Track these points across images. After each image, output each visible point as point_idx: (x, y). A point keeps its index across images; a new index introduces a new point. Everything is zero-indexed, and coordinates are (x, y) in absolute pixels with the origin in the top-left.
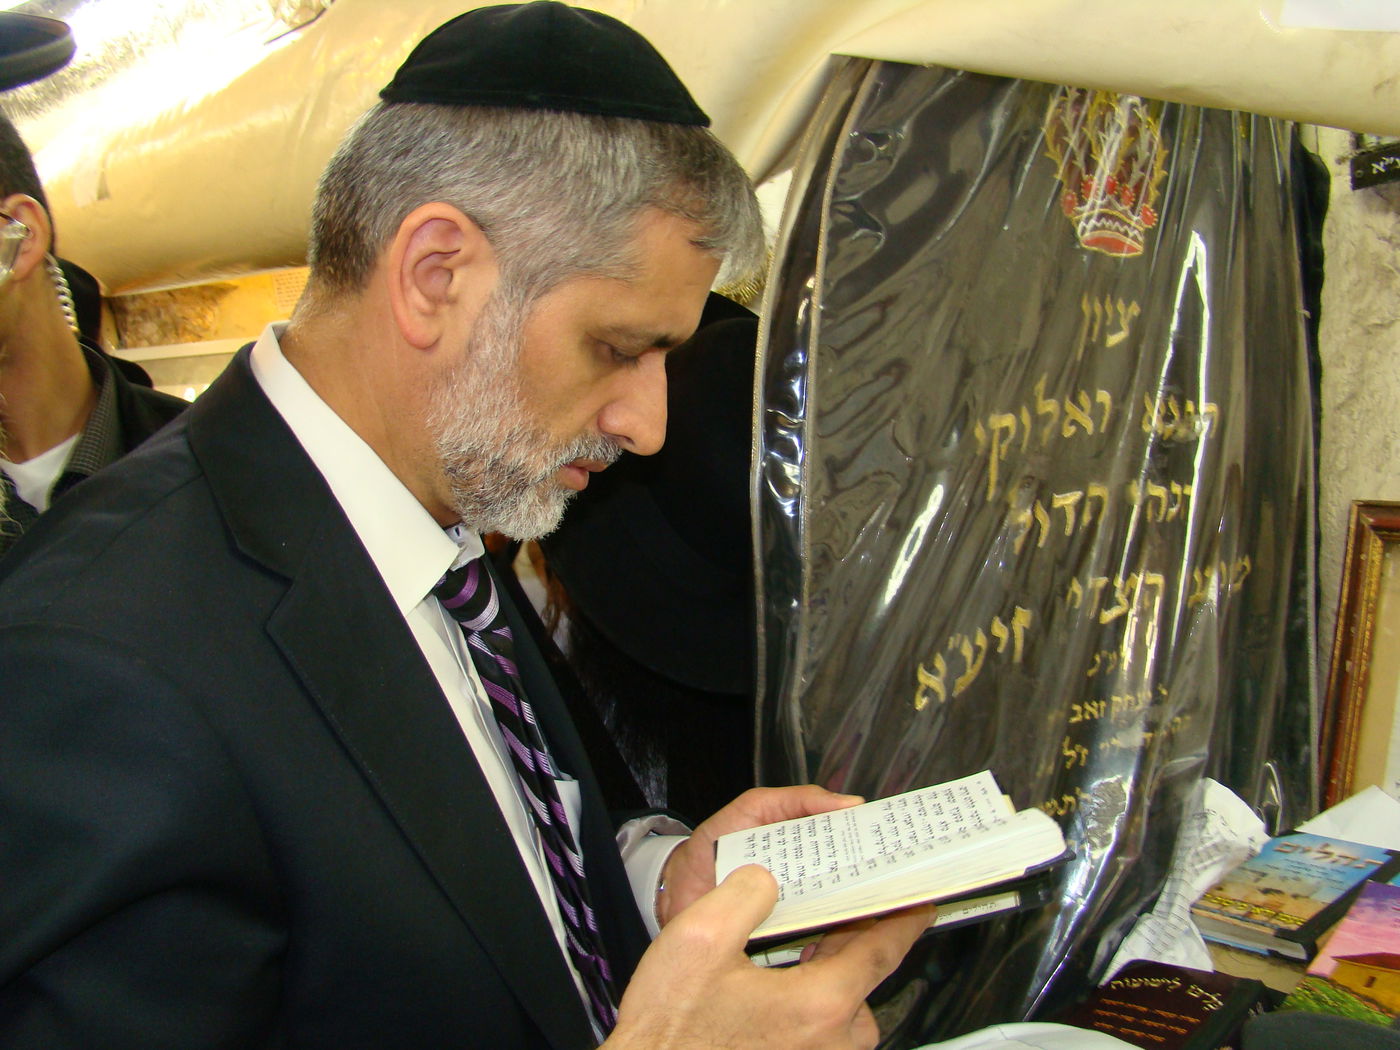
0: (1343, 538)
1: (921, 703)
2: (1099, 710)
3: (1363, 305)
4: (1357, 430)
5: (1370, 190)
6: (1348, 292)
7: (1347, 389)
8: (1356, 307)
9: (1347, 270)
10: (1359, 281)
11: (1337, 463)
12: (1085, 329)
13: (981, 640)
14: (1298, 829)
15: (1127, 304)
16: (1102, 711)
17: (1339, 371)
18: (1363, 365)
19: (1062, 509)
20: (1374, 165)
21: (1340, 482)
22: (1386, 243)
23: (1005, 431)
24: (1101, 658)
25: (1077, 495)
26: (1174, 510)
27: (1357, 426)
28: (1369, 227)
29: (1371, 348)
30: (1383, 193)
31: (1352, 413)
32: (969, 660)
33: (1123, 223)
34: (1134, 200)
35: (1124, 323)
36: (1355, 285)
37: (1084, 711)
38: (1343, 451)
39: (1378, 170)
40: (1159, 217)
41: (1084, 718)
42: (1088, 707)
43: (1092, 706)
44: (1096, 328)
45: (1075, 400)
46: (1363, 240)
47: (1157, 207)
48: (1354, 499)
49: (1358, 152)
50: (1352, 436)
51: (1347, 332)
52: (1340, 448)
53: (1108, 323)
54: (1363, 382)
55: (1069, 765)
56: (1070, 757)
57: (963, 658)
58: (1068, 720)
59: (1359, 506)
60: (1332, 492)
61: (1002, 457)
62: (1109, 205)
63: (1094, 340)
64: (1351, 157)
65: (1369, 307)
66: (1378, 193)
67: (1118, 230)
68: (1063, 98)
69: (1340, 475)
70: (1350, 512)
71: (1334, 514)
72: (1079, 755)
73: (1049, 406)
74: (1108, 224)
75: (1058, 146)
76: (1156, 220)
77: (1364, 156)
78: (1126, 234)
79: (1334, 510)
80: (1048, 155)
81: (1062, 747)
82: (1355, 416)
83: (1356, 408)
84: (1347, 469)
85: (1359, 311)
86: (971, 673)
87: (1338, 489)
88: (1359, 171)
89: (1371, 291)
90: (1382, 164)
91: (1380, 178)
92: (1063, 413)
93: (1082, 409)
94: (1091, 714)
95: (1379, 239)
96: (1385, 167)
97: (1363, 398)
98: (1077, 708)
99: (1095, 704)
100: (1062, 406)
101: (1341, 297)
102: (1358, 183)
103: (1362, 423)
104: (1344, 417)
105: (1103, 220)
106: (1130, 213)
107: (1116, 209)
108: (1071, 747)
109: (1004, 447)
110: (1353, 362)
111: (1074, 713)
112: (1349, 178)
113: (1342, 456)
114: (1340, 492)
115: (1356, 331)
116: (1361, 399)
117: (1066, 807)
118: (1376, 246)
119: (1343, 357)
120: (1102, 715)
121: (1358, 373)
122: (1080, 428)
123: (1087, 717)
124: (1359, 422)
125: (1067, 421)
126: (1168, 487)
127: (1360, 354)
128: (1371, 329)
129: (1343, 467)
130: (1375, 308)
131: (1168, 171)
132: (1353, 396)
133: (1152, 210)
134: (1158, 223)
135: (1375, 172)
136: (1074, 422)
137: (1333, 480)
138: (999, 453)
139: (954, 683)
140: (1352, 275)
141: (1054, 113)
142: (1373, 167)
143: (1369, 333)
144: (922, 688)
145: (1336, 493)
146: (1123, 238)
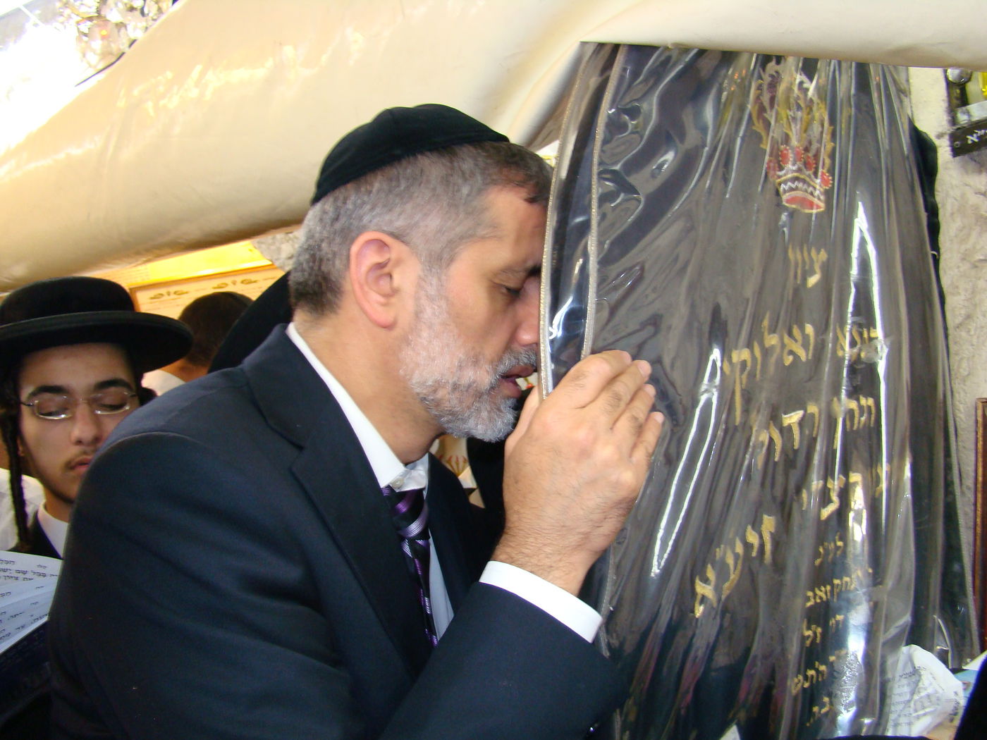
0: (973, 429)
1: (699, 610)
2: (826, 593)
3: (969, 246)
4: (975, 343)
5: (966, 157)
6: (956, 236)
7: (963, 312)
8: (963, 247)
9: (954, 221)
10: (964, 227)
11: (961, 370)
12: (792, 274)
13: (739, 549)
14: (964, 668)
15: (818, 251)
16: (828, 594)
17: (955, 298)
18: (974, 293)
19: (790, 427)
20: (968, 137)
21: (965, 385)
22: (982, 196)
23: (744, 363)
24: (824, 549)
25: (800, 413)
26: (863, 419)
27: (975, 341)
28: (967, 185)
29: (979, 279)
30: (977, 159)
31: (969, 331)
32: (732, 567)
33: (809, 185)
34: (814, 166)
35: (817, 268)
36: (961, 231)
37: (815, 595)
38: (965, 361)
39: (972, 140)
40: (833, 180)
41: (816, 602)
42: (818, 592)
43: (821, 591)
44: (799, 272)
45: (790, 334)
46: (963, 195)
47: (831, 171)
48: (977, 397)
49: (955, 128)
50: (970, 348)
51: (958, 267)
52: (962, 359)
53: (807, 267)
54: (975, 305)
55: (808, 643)
56: (809, 636)
57: (728, 566)
58: (805, 605)
59: (983, 402)
60: (959, 393)
61: (744, 386)
62: (799, 170)
63: (799, 282)
64: (949, 132)
65: (974, 248)
66: (972, 159)
67: (806, 191)
68: (760, 81)
69: (964, 380)
70: (976, 409)
71: (963, 411)
72: (815, 633)
73: (772, 340)
74: (800, 185)
75: (761, 121)
76: (831, 182)
77: (959, 131)
78: (812, 194)
79: (961, 407)
80: (754, 128)
81: (802, 629)
82: (972, 333)
83: (972, 326)
84: (968, 375)
85: (966, 250)
86: (733, 577)
87: (964, 390)
88: (957, 142)
89: (974, 234)
90: (975, 135)
91: (975, 147)
92: (783, 346)
93: (796, 341)
94: (821, 598)
95: (976, 193)
96: (978, 138)
97: (978, 318)
98: (810, 594)
99: (823, 589)
100: (782, 339)
101: (952, 240)
102: (956, 152)
103: (978, 337)
104: (964, 334)
105: (796, 183)
106: (813, 176)
107: (804, 174)
108: (809, 628)
109: (744, 376)
110: (966, 290)
111: (808, 599)
112: (948, 149)
113: (964, 364)
114: (966, 393)
115: (965, 267)
116: (975, 318)
117: (809, 680)
118: (974, 199)
119: (957, 287)
120: (829, 597)
121: (970, 299)
122: (796, 357)
123: (818, 601)
124: (975, 337)
125: (786, 351)
126: (858, 400)
127: (971, 284)
128: (977, 264)
129: (966, 373)
130: (978, 247)
131: (835, 143)
132: (969, 317)
133: (827, 174)
134: (833, 184)
135: (970, 142)
136: (791, 352)
137: (959, 384)
138: (741, 384)
139: (722, 588)
140: (958, 223)
141: (755, 94)
142: (968, 139)
143: (976, 267)
144: (699, 597)
145: (962, 394)
146: (810, 197)
